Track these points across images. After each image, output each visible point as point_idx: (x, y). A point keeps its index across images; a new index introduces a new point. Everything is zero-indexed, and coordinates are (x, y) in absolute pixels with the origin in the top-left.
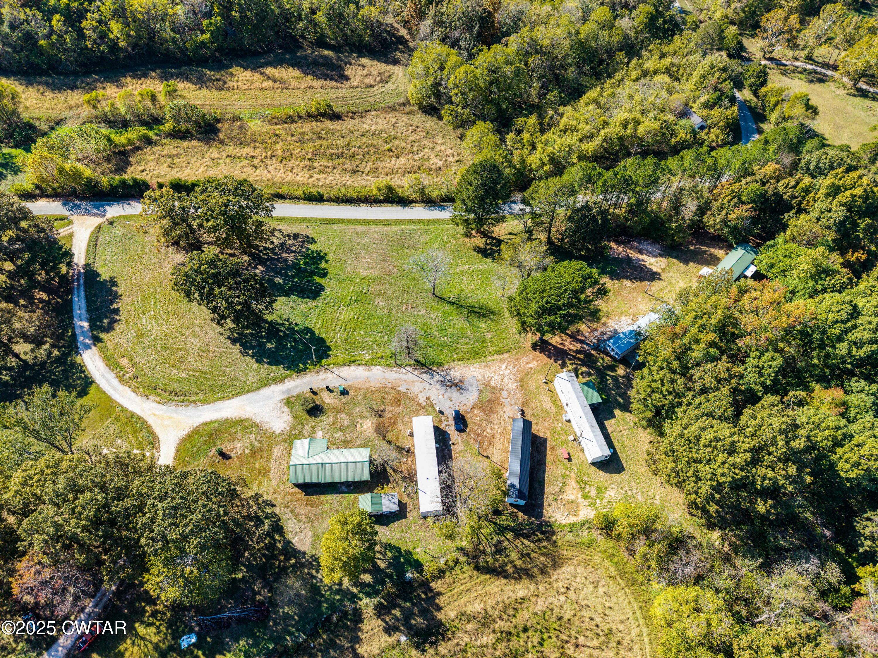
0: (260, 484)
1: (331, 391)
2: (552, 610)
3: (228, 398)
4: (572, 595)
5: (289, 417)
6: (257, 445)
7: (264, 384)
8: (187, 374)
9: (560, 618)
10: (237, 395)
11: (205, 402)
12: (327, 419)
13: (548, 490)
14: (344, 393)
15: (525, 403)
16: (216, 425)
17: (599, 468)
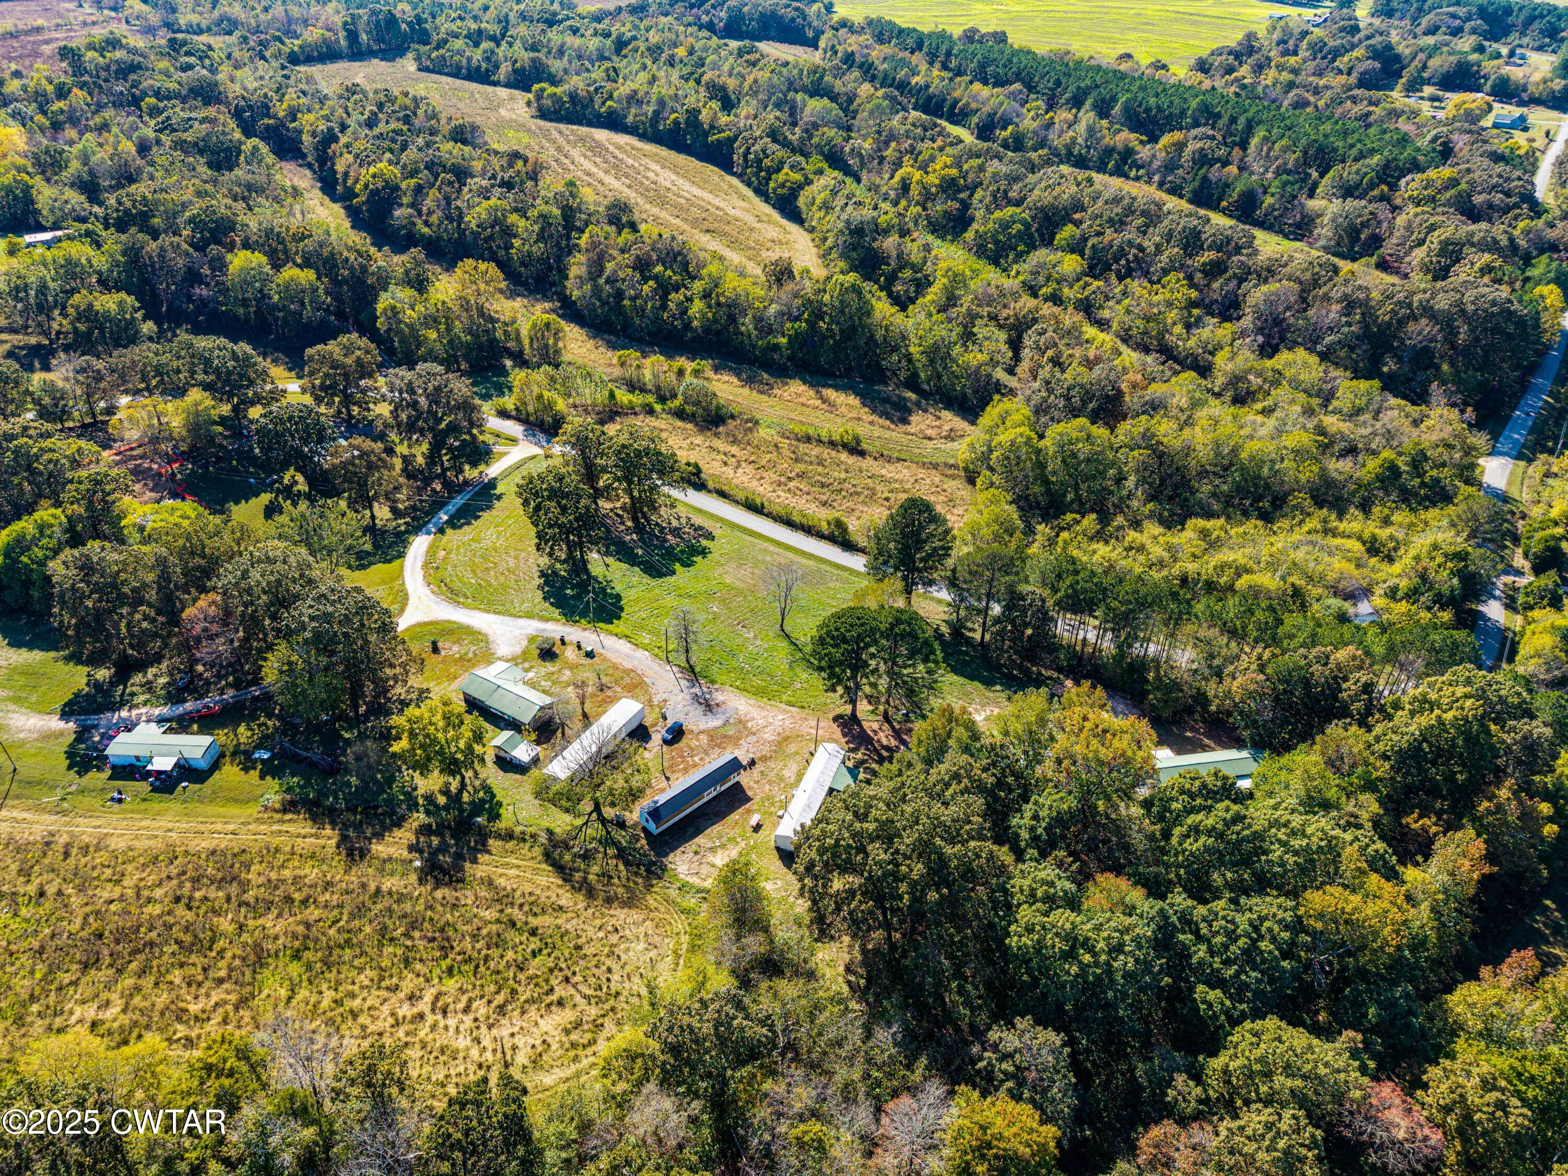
0: (439, 684)
1: (579, 647)
2: (579, 937)
3: (488, 612)
4: (614, 938)
5: (521, 649)
6: (471, 655)
7: (530, 616)
8: (476, 581)
9: (578, 948)
10: (499, 613)
11: (466, 606)
12: (550, 667)
13: (701, 840)
14: (590, 655)
15: (764, 759)
17: (781, 858)
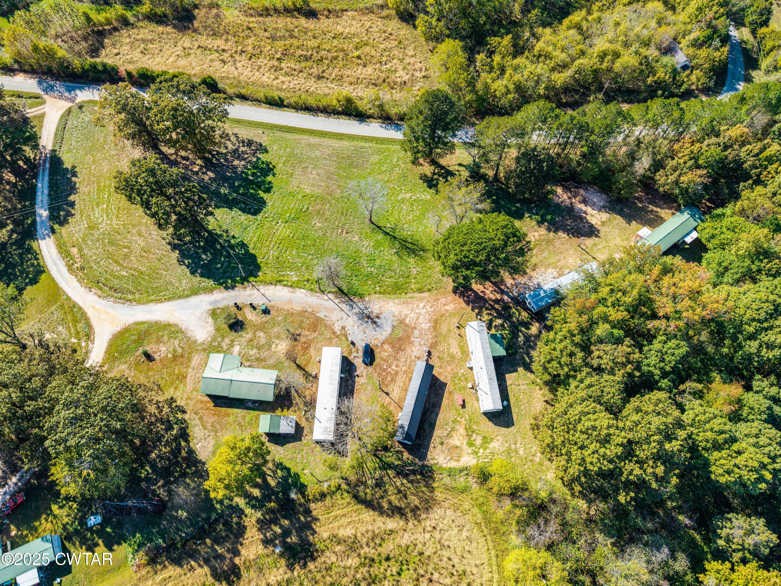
0: (176, 388)
1: (254, 308)
2: (415, 545)
3: (160, 301)
4: (437, 535)
5: (212, 328)
6: (180, 351)
7: (195, 292)
8: (127, 272)
9: (421, 554)
10: (169, 299)
11: (139, 302)
12: (246, 336)
13: (437, 432)
14: (266, 312)
15: (434, 345)
16: (146, 325)
17: (490, 419)
